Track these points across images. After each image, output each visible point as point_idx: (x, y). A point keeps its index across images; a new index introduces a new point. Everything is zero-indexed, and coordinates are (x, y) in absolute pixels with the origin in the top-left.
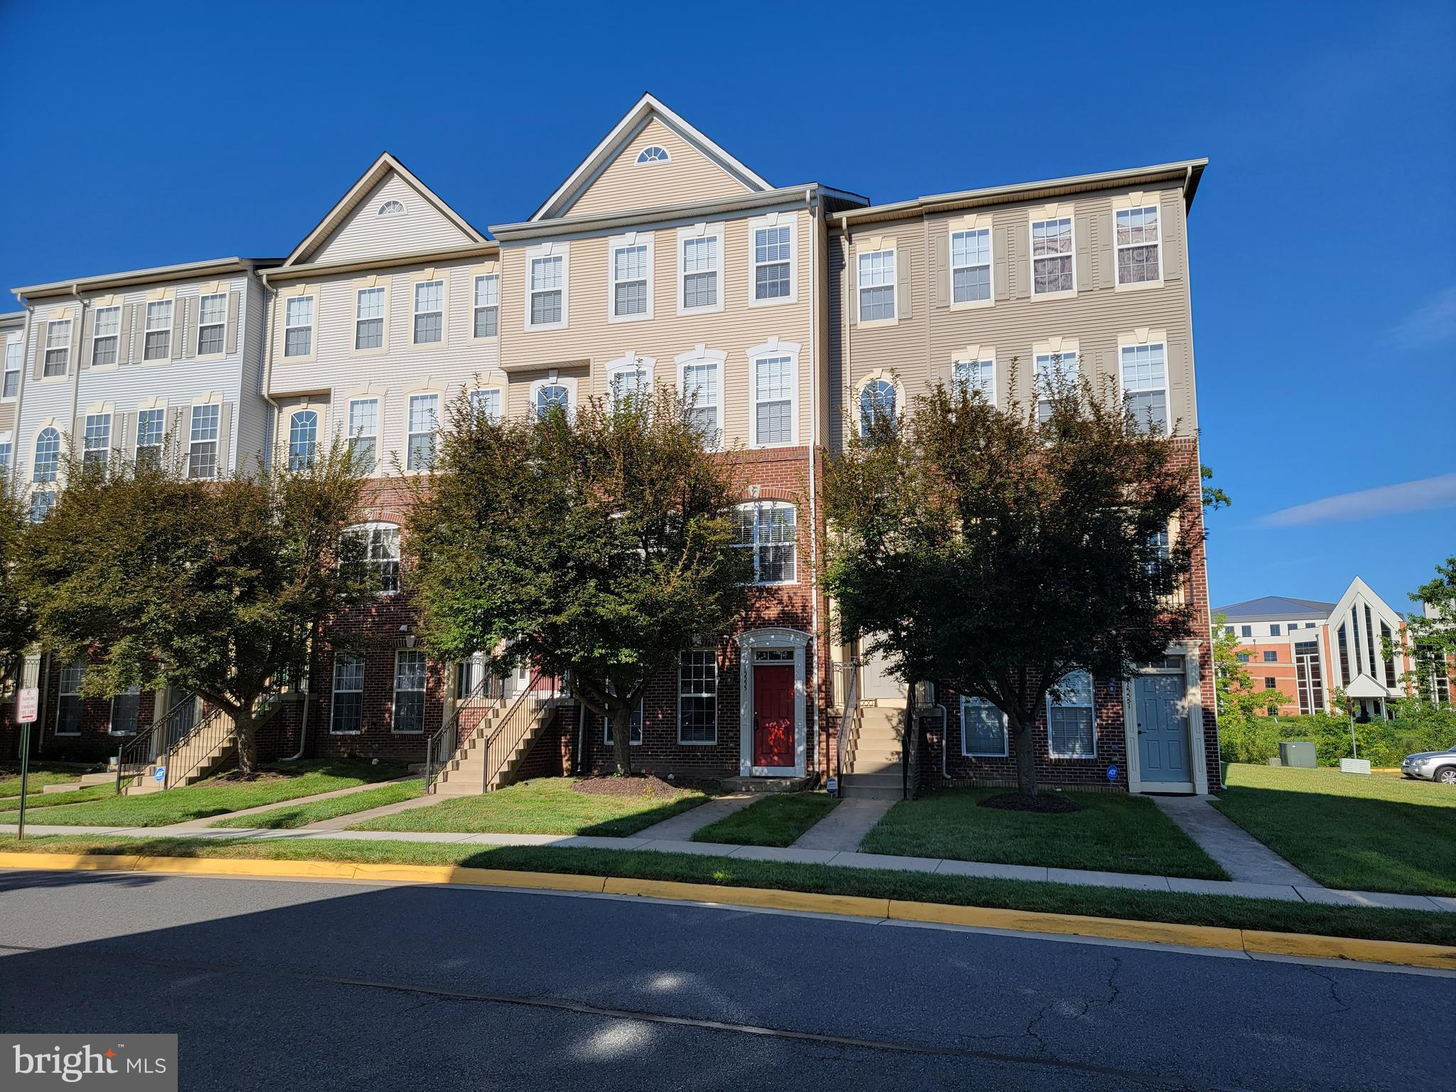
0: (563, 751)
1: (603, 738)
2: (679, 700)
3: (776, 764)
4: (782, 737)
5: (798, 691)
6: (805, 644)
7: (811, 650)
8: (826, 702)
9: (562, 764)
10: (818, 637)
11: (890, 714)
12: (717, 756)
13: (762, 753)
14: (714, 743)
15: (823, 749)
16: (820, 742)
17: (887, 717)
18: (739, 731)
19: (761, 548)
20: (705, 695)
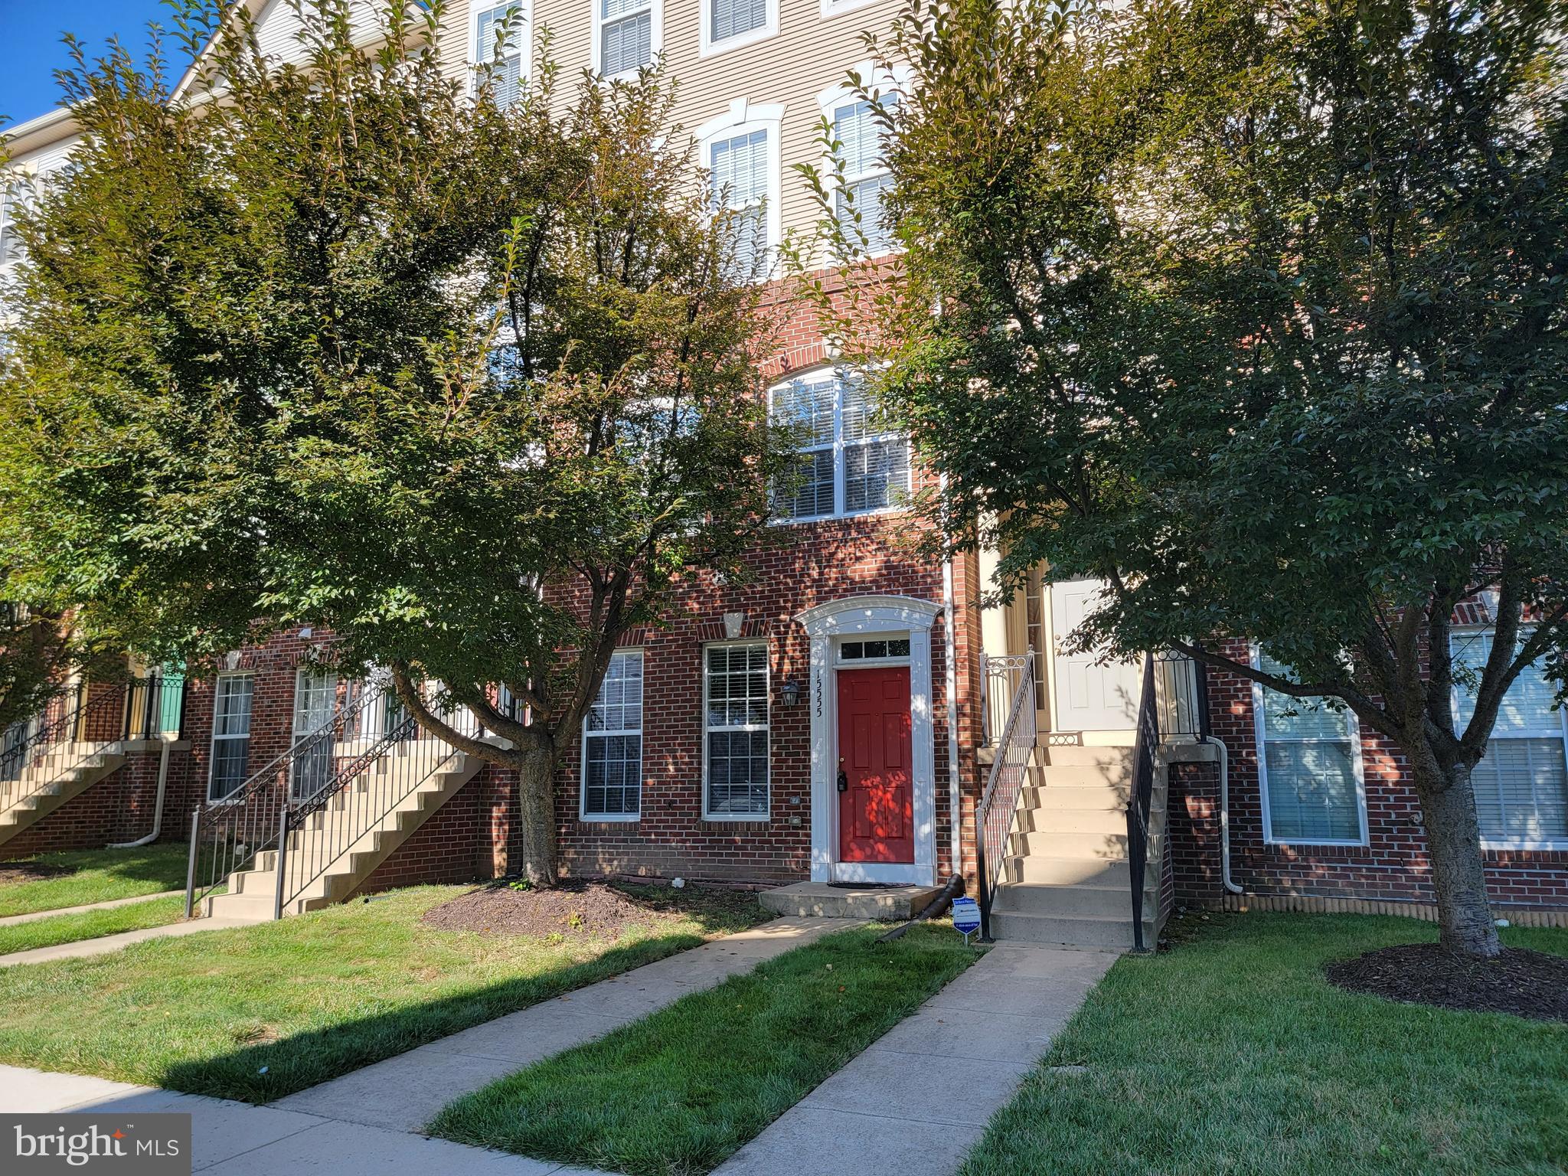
0: (494, 834)
1: (577, 809)
2: (705, 737)
3: (881, 858)
4: (892, 805)
5: (918, 714)
6: (930, 624)
7: (941, 635)
8: (973, 736)
9: (492, 857)
10: (955, 609)
11: (1106, 759)
12: (770, 842)
13: (855, 836)
14: (766, 818)
15: (969, 829)
16: (962, 816)
17: (1099, 763)
18: (809, 794)
19: (847, 449)
20: (749, 728)
